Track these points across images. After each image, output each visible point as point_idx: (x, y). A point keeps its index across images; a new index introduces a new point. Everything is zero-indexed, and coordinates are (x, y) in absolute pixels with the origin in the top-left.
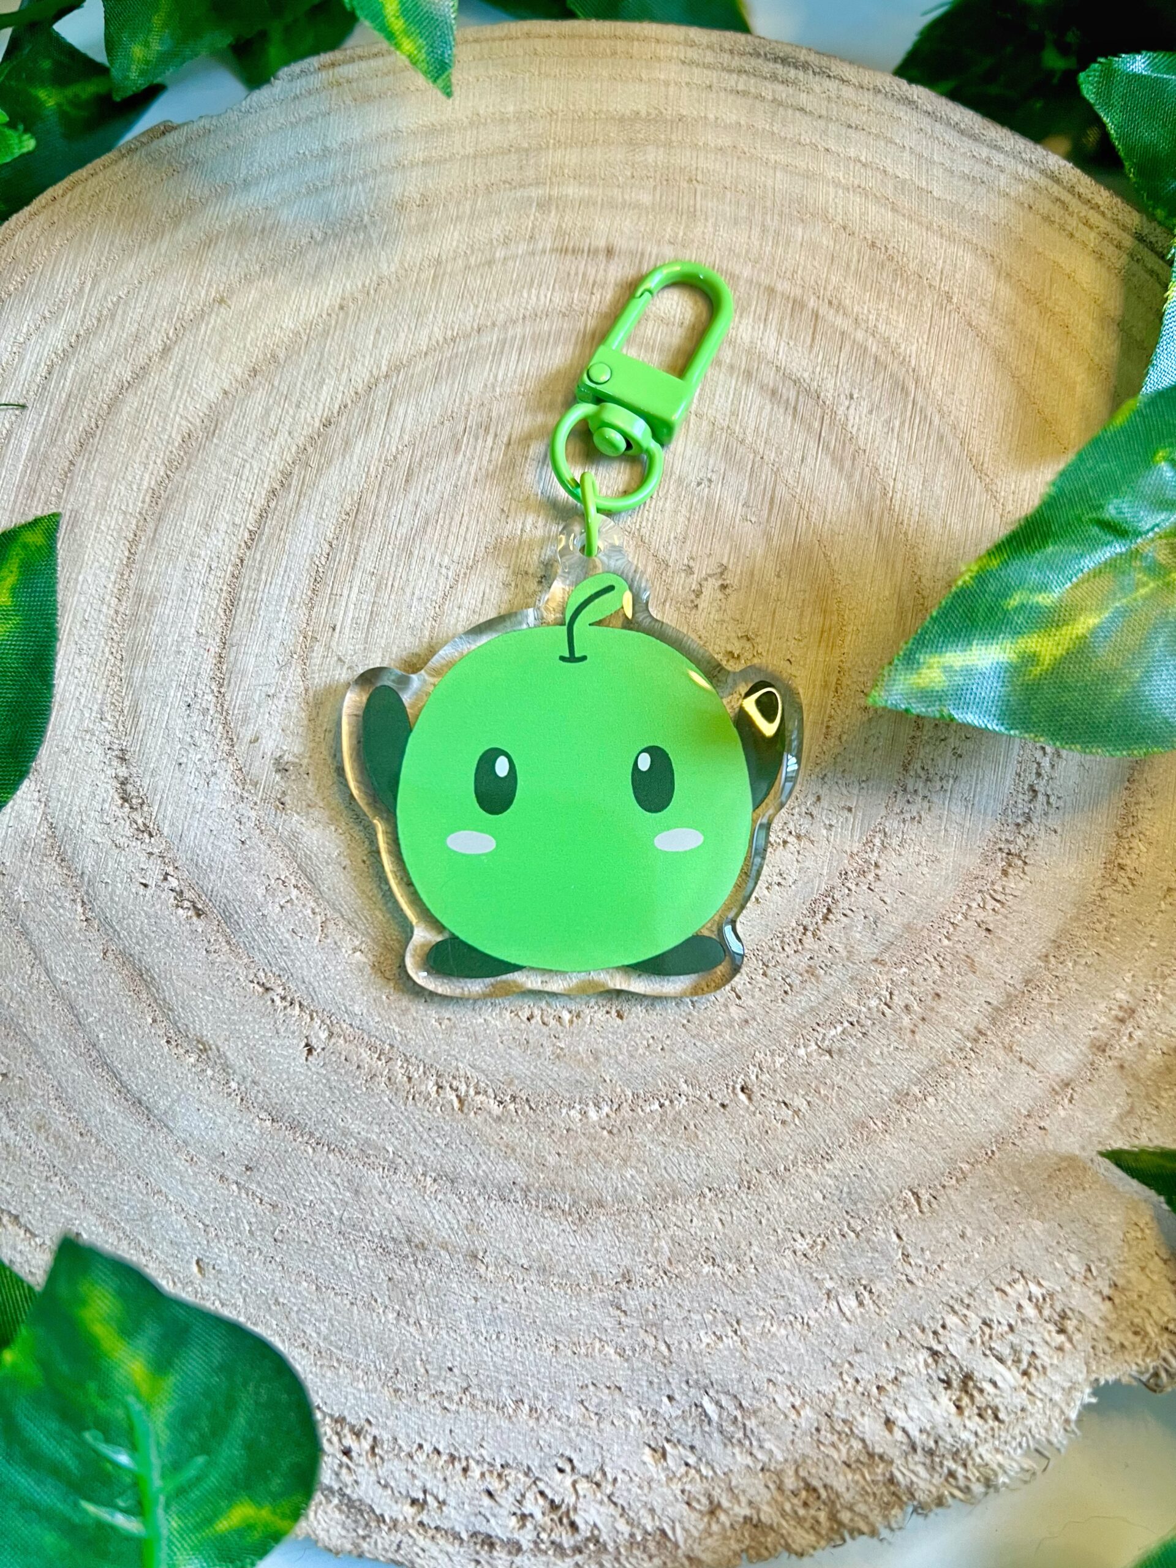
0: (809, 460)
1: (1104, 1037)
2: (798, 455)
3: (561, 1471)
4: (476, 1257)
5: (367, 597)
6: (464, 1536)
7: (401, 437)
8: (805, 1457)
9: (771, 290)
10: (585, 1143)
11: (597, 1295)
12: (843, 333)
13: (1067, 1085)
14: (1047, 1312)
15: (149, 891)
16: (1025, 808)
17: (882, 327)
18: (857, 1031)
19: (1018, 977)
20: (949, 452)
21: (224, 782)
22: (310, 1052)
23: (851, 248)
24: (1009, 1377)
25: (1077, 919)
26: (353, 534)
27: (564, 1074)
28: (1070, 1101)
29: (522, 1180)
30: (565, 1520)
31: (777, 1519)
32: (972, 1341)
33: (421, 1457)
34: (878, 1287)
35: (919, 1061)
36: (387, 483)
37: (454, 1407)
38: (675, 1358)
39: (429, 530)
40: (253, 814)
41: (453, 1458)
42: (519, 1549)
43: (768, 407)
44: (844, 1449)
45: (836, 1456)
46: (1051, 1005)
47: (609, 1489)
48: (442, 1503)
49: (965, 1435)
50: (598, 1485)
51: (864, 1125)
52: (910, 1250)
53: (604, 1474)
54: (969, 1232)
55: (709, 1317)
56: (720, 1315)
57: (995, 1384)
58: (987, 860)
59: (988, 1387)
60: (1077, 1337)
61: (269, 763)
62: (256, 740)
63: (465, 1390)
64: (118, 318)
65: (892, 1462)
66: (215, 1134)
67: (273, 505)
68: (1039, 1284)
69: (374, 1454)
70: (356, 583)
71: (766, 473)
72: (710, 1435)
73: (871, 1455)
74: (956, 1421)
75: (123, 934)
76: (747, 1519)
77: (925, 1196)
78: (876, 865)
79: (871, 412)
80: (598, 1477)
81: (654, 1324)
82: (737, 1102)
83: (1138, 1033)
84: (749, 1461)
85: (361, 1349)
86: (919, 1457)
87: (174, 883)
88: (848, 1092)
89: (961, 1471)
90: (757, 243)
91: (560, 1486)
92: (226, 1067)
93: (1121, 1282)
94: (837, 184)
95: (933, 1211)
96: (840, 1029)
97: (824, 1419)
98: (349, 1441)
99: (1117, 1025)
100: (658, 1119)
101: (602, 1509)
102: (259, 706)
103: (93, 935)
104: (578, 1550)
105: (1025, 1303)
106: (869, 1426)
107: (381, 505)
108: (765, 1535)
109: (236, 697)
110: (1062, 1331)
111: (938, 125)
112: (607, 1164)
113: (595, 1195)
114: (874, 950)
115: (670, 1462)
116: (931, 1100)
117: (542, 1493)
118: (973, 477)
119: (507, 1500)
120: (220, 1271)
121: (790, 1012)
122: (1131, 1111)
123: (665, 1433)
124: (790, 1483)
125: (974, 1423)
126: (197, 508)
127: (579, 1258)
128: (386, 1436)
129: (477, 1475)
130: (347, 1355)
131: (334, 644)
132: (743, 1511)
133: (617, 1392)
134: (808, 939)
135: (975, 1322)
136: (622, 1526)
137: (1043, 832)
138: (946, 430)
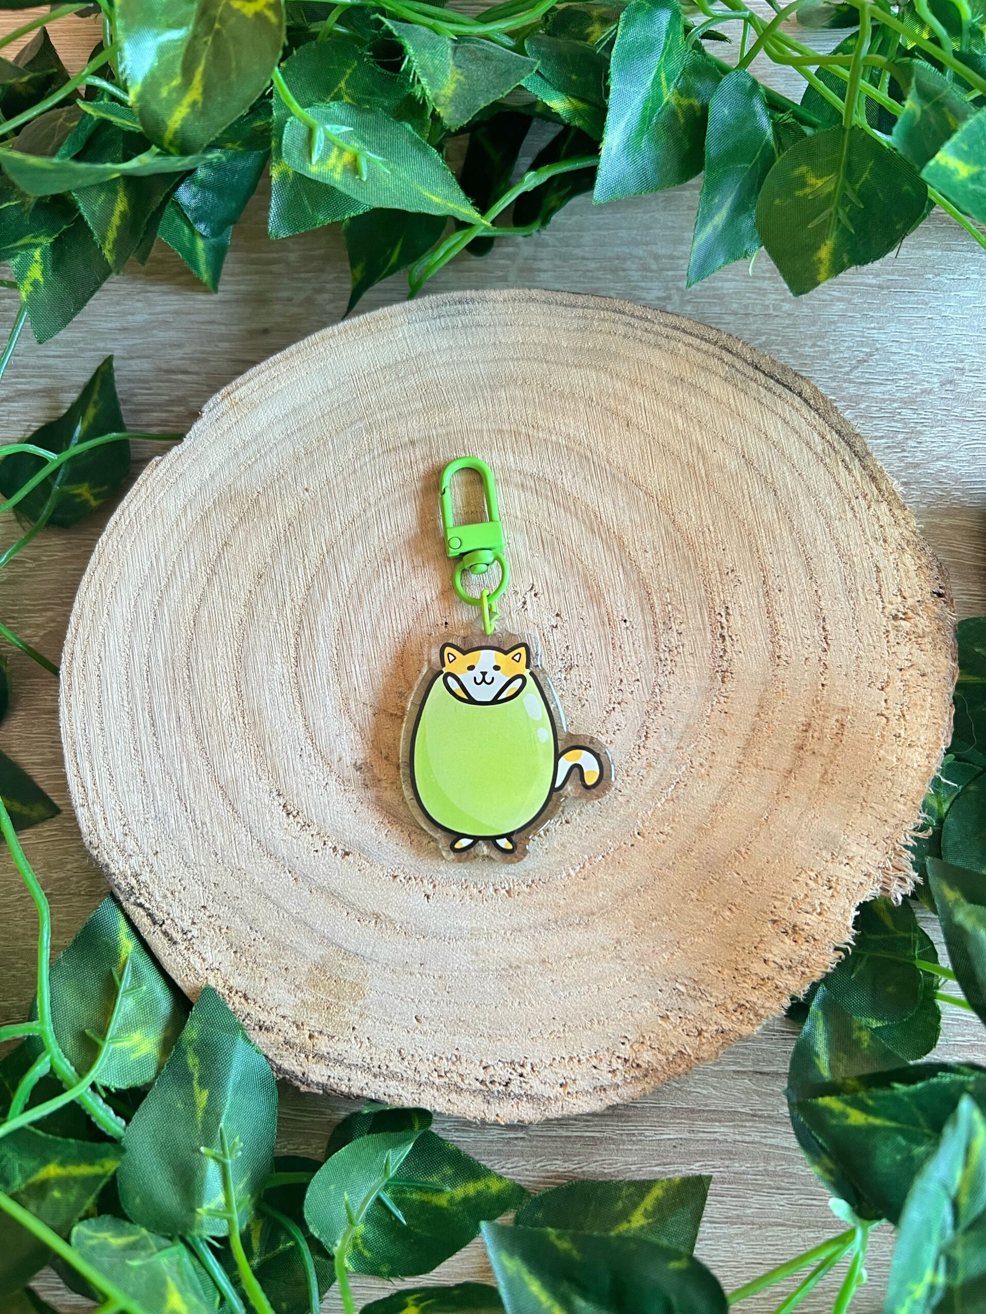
0: (553, 514)
1: (800, 742)
2: (546, 513)
3: (623, 1044)
4: (544, 961)
5: (365, 668)
6: (591, 1090)
7: (348, 581)
8: (733, 992)
9: (501, 431)
10: (575, 889)
11: (608, 957)
12: (545, 440)
13: (791, 772)
14: (820, 882)
15: (320, 854)
16: (720, 646)
17: (563, 428)
18: (682, 785)
19: (748, 729)
20: (620, 482)
21: (333, 785)
22: (428, 898)
23: (532, 392)
24: (813, 918)
25: (766, 690)
26: (345, 640)
27: (552, 860)
28: (795, 779)
29: (552, 917)
30: (634, 1065)
31: (730, 1025)
32: (790, 909)
33: (556, 1063)
34: (738, 901)
35: (716, 787)
36: (351, 607)
37: (562, 1035)
38: (656, 971)
39: (381, 622)
40: (354, 796)
41: (571, 1058)
42: (618, 1086)
43: (522, 495)
44: (749, 982)
45: (746, 985)
46: (769, 737)
47: (648, 1043)
48: (574, 1080)
49: (803, 953)
50: (642, 1043)
51: (702, 828)
52: (746, 878)
53: (644, 1037)
54: (770, 858)
55: (664, 946)
56: (668, 943)
57: (807, 924)
58: (712, 679)
59: (806, 927)
60: (839, 887)
61: (352, 769)
62: (340, 759)
63: (564, 1025)
64: (178, 574)
65: (773, 979)
66: (399, 954)
67: (299, 640)
68: (812, 870)
69: (534, 1071)
70: (356, 662)
71: (535, 530)
72: (686, 999)
73: (763, 980)
74: (796, 948)
75: (316, 878)
76: (717, 1031)
77: (743, 850)
78: (661, 703)
79: (574, 477)
80: (642, 1040)
81: (640, 959)
82: (639, 841)
83: (816, 735)
84: (708, 1004)
85: (509, 1027)
86: (786, 971)
87: (330, 844)
88: (688, 815)
89: (807, 970)
90: (484, 409)
91: (625, 1051)
92: (391, 922)
93: (851, 855)
94: (512, 359)
95: (749, 856)
96: (673, 787)
97: (736, 973)
98: (520, 1070)
99: (804, 734)
100: (603, 862)
101: (649, 1053)
102: (335, 742)
103: (301, 884)
104: (646, 1076)
105: (810, 882)
106: (758, 967)
107: (353, 618)
108: (728, 1035)
109: (322, 742)
110: (830, 888)
111: (552, 306)
112: (589, 894)
113: (589, 911)
114: (674, 743)
115: (671, 1018)
116: (729, 804)
117: (618, 1057)
118: (636, 490)
119: (604, 1067)
120: (427, 1018)
121: (648, 789)
122: (826, 772)
123: (665, 1007)
124: (731, 1007)
125: (805, 946)
126: (261, 656)
127: (593, 943)
128: (537, 1061)
129: (585, 1061)
130: (503, 1032)
131: (358, 697)
132: (716, 1027)
133: (635, 999)
134: (642, 751)
135: (789, 899)
136: (660, 1056)
137: (735, 656)
138: (615, 471)
